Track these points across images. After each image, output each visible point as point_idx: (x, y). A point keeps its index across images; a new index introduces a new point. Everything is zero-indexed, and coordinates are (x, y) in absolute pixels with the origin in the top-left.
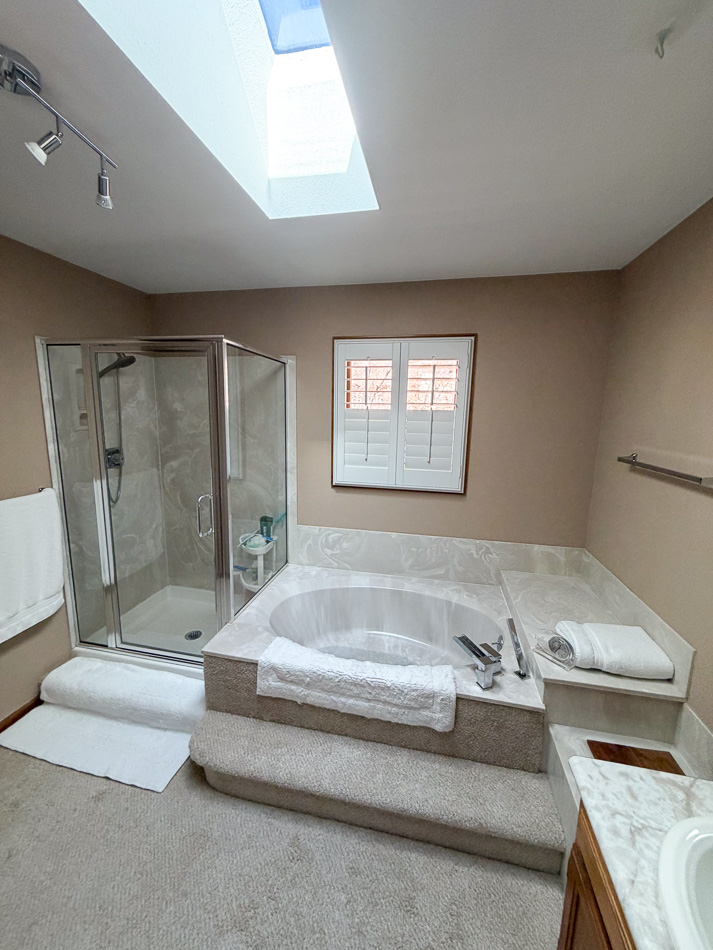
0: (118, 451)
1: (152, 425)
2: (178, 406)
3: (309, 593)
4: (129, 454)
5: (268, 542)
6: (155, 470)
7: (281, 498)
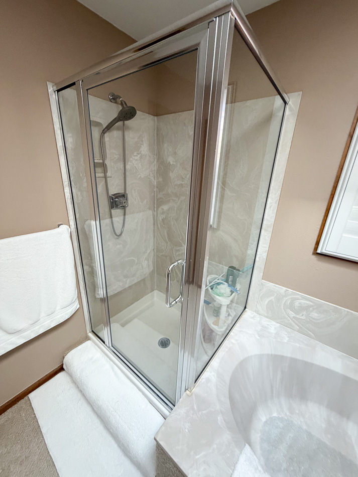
0: (124, 196)
1: (152, 175)
2: (171, 160)
3: (268, 355)
4: (133, 199)
5: (232, 292)
6: (151, 212)
7: (251, 252)
